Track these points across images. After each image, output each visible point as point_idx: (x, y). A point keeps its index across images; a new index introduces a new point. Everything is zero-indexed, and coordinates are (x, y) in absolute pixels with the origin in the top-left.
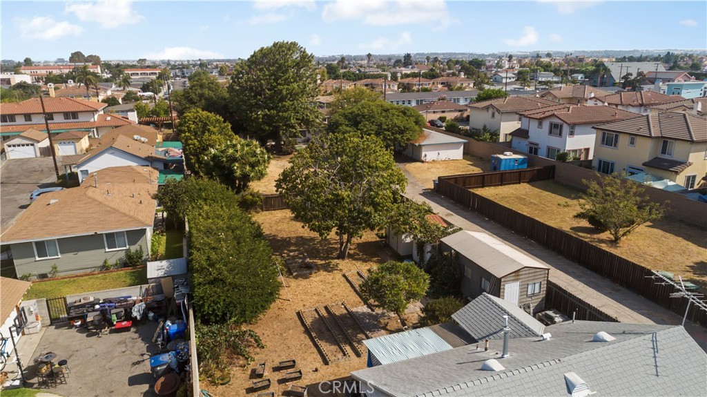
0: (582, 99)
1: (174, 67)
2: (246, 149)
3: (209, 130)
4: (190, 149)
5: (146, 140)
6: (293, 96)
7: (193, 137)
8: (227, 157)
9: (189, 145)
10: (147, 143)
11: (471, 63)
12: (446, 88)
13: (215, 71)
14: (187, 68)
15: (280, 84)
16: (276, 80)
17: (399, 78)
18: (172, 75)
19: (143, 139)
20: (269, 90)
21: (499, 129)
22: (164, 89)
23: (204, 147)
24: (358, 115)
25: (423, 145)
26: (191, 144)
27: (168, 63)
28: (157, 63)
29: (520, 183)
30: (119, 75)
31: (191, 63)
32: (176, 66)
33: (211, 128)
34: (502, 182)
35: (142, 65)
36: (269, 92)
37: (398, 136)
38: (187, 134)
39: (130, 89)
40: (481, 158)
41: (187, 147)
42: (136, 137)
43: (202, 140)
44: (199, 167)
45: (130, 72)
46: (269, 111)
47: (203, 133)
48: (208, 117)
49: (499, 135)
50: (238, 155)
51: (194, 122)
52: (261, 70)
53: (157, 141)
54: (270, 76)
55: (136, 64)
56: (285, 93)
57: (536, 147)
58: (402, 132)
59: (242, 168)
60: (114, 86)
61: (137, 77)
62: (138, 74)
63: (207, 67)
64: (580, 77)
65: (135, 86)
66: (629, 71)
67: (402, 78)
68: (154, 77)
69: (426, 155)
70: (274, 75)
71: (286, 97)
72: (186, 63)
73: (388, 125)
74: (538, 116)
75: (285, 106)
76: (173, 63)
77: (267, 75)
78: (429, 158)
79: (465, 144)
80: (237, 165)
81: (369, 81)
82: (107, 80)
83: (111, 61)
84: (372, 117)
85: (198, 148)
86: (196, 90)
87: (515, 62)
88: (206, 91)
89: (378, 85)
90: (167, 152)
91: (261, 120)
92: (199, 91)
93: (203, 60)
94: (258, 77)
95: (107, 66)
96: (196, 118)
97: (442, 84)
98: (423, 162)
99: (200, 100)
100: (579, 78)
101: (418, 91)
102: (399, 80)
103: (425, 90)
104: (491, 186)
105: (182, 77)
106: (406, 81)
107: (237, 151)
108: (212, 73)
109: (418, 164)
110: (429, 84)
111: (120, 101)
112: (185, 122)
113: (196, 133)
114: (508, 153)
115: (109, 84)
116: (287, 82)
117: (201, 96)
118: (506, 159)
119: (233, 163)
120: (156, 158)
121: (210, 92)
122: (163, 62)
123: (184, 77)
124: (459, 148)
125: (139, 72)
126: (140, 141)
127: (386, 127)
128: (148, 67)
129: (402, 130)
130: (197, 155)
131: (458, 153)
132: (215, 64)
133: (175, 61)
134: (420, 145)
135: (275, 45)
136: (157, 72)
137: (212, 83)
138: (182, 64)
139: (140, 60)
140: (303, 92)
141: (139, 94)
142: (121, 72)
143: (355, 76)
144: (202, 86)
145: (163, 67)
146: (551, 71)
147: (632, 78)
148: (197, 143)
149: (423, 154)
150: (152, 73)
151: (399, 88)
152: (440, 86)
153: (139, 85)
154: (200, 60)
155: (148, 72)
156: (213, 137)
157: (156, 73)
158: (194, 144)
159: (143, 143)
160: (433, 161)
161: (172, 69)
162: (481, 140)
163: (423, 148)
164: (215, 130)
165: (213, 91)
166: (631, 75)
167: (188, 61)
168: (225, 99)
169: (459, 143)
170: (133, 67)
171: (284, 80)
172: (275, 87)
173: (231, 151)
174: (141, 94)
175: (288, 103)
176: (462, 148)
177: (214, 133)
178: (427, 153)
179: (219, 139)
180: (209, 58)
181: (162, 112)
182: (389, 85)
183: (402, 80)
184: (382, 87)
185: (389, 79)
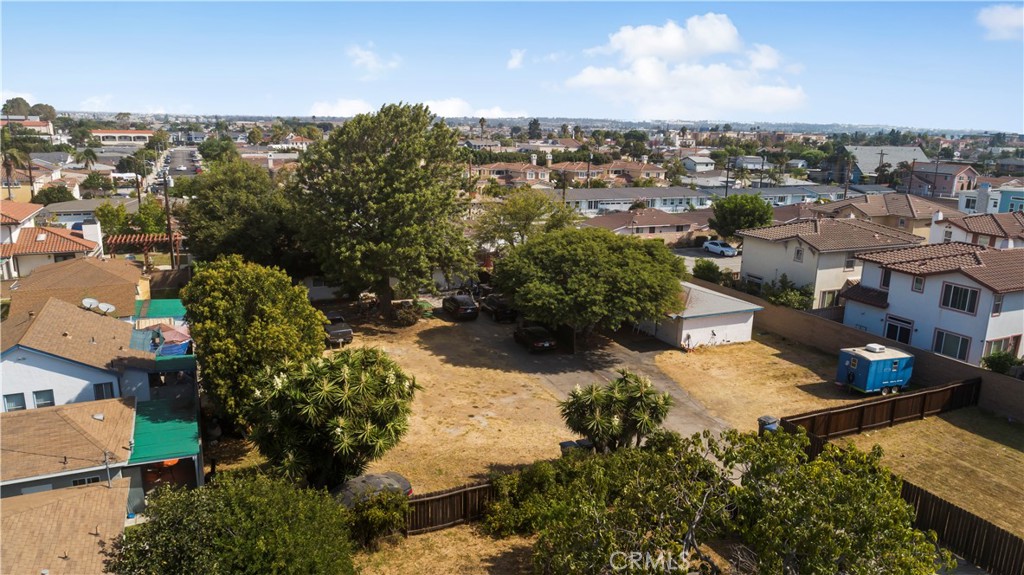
0: (908, 219)
1: (174, 128)
2: (365, 377)
3: (262, 314)
4: (215, 363)
5: (112, 309)
6: (424, 214)
7: (222, 332)
8: (316, 403)
9: (213, 352)
10: (114, 315)
11: (627, 136)
12: (624, 180)
13: (241, 136)
14: (196, 130)
15: (399, 191)
16: (390, 181)
17: (549, 162)
18: (171, 141)
19: (104, 307)
20: (377, 201)
21: (813, 284)
22: (158, 166)
23: (249, 355)
24: (563, 259)
25: (686, 318)
26: (219, 351)
27: (165, 120)
28: (149, 119)
29: (921, 418)
30: (82, 140)
31: (201, 120)
32: (178, 125)
33: (267, 308)
34: (892, 419)
35: (122, 122)
36: (375, 206)
37: (649, 305)
38: (209, 324)
39: (97, 167)
40: (784, 339)
41: (209, 359)
42: (87, 302)
43: (245, 340)
44: (237, 405)
45: (101, 135)
46: (377, 243)
47: (248, 319)
48: (258, 278)
49: (812, 294)
50: (345, 395)
51: (225, 293)
52: (361, 161)
53: (138, 298)
54: (380, 171)
55: (114, 120)
56: (408, 208)
57: (905, 326)
58: (655, 297)
59: (355, 428)
60: (70, 159)
61: (114, 144)
62: (114, 138)
63: (226, 128)
64: (800, 164)
65: (106, 161)
66: (886, 160)
67: (554, 161)
68: (141, 144)
69: (688, 337)
70: (386, 172)
71: (411, 217)
72: (194, 120)
73: (628, 284)
74: (914, 268)
75: (408, 234)
76: (172, 120)
77: (371, 172)
78: (694, 343)
79: (755, 312)
80: (342, 421)
81: (502, 166)
82: (60, 148)
83: (74, 113)
84: (594, 264)
85: (237, 359)
86: (222, 191)
87: (689, 137)
88: (243, 195)
89: (518, 173)
90: (158, 335)
91: (359, 263)
92: (228, 194)
93: (220, 118)
94: (354, 174)
95: (65, 123)
96: (229, 282)
97: (616, 172)
98: (684, 350)
99: (231, 213)
100: (800, 166)
101: (585, 185)
102: (550, 164)
103: (597, 185)
104: (873, 428)
105: (187, 144)
106: (563, 167)
107: (341, 384)
108: (236, 139)
109: (677, 355)
110: (597, 173)
111: (76, 193)
112: (205, 294)
113: (230, 321)
114: (876, 346)
115: (61, 154)
116: (411, 186)
117: (233, 204)
118: (878, 362)
119: (331, 416)
120: (133, 360)
121: (251, 197)
122: (157, 117)
123: (192, 144)
124: (746, 322)
125: (117, 135)
126: (96, 311)
127: (625, 288)
128: (133, 125)
129: (656, 294)
130: (232, 376)
131: (743, 331)
132: (240, 123)
133: (177, 118)
134: (679, 318)
135: (386, 111)
136: (146, 135)
137: (254, 179)
138: (188, 123)
139: (120, 114)
140: (444, 204)
141: (113, 175)
142: (85, 135)
144: (234, 184)
145: (157, 126)
146: (757, 154)
147: (891, 170)
148: (233, 348)
149: (684, 334)
150: (139, 138)
151: (551, 179)
152: (612, 176)
153: (113, 159)
154: (216, 117)
155: (132, 135)
156: (273, 328)
157: (144, 138)
158: (226, 351)
159: (105, 314)
160: (701, 346)
161: (170, 130)
162: (783, 304)
163: (685, 323)
164: (277, 312)
165: (255, 194)
166: (890, 166)
167: (197, 118)
168: (280, 211)
169: (747, 312)
170: (108, 125)
171: (407, 183)
172: (388, 196)
173: (327, 387)
174: (118, 175)
175: (414, 229)
176: (751, 321)
177: (275, 320)
178: (690, 332)
179: (285, 334)
180: (229, 114)
181: (151, 222)
182: (537, 174)
183: (554, 165)
184: (525, 177)
185: (534, 163)
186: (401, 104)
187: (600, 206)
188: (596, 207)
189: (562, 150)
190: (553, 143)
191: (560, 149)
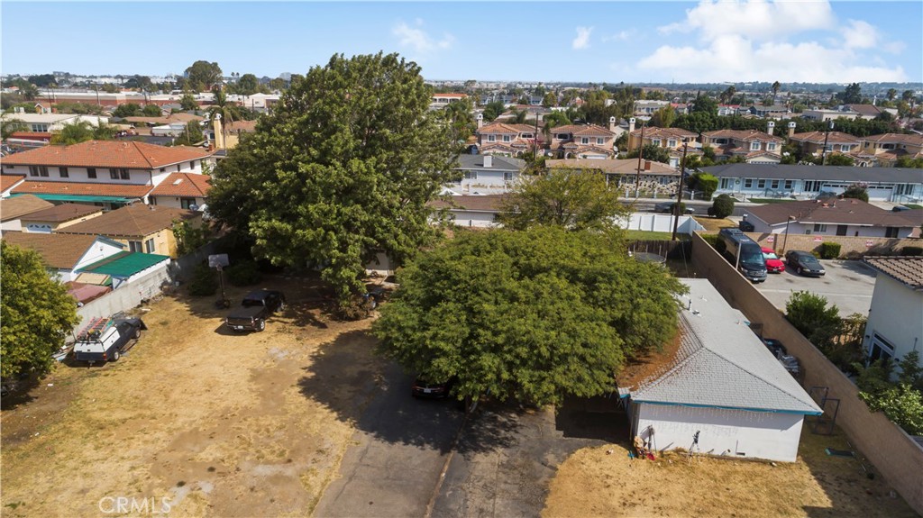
17: (792, 132)
67: (797, 131)
69: (650, 432)
78: (662, 443)
81: (727, 133)
89: (741, 143)
101: (821, 161)
102: (791, 134)
110: (853, 146)
125: (438, 98)
143: (714, 121)
149: (642, 425)
150: (454, 100)
151: (783, 151)
155: (449, 98)
157: (457, 100)
178: (656, 425)
182: (764, 145)
183: (797, 136)
184: (749, 148)
185: (771, 132)
186: (381, 53)
187: (823, 188)
188: (817, 189)
189: (853, 117)
190: (843, 110)
191: (849, 117)
